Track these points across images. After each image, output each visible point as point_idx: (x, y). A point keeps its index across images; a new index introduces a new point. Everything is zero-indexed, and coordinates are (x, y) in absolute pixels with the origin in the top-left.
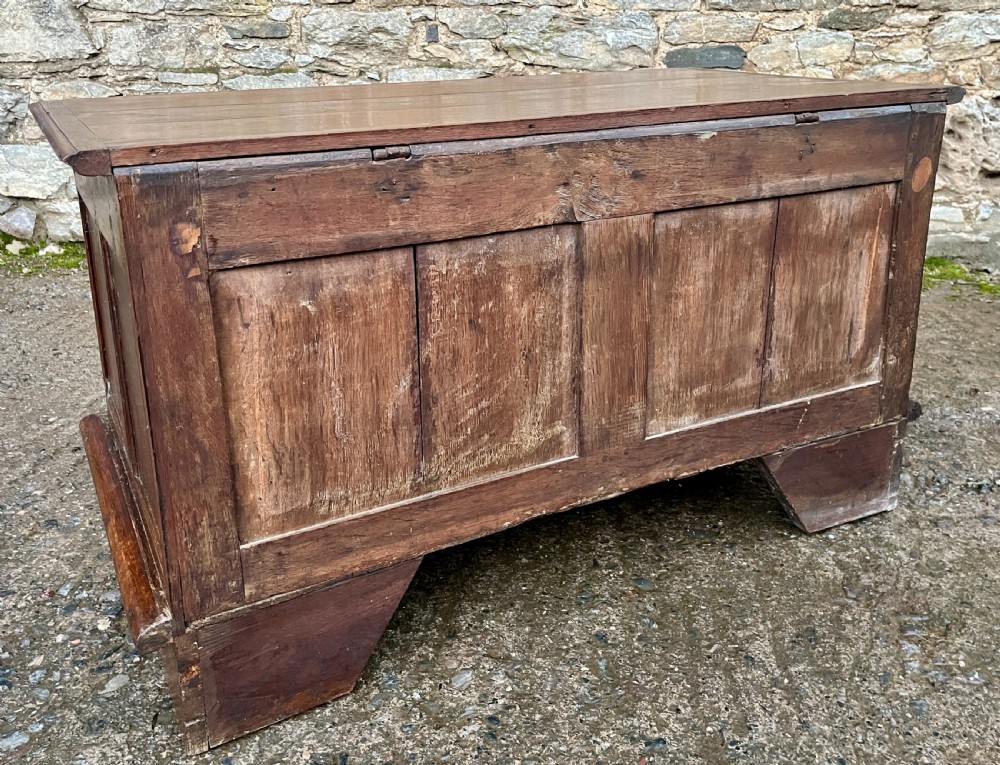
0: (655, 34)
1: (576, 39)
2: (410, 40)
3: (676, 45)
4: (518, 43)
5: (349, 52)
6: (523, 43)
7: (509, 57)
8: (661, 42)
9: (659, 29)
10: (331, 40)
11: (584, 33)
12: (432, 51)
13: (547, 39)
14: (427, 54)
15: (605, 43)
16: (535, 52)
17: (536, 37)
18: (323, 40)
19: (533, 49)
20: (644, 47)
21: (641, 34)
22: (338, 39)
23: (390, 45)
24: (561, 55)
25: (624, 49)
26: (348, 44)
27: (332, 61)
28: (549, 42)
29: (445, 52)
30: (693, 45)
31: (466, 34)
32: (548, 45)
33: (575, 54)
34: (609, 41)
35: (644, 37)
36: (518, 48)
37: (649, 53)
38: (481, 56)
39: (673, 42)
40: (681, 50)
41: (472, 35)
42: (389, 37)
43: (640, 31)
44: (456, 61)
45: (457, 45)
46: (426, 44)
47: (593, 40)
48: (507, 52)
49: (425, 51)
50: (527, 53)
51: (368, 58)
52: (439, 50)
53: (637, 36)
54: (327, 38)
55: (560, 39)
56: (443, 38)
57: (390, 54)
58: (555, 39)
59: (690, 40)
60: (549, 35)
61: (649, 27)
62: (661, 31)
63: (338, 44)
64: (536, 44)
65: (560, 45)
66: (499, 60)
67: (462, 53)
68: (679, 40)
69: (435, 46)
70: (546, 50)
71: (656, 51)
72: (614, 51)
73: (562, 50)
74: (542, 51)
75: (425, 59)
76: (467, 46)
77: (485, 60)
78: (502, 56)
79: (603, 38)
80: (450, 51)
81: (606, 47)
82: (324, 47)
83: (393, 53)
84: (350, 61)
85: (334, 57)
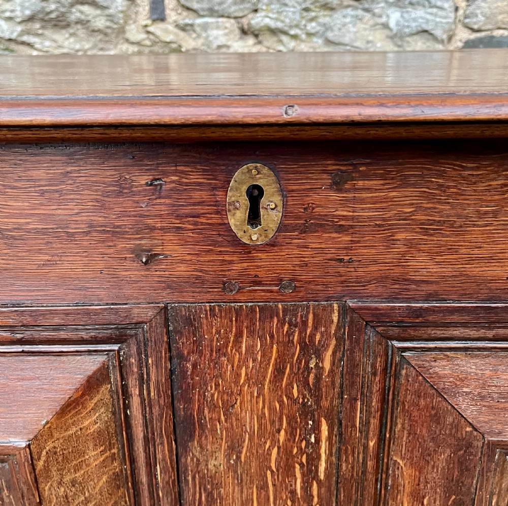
0: (452, 15)
1: (348, 20)
2: (127, 18)
3: (478, 31)
4: (273, 24)
5: (47, 32)
6: (279, 25)
7: (260, 43)
8: (460, 26)
9: (457, 9)
10: (18, 13)
11: (360, 13)
12: (158, 32)
13: (312, 20)
14: (151, 37)
15: (386, 26)
16: (295, 37)
17: (297, 17)
18: (8, 14)
19: (292, 32)
20: (438, 33)
21: (436, 15)
22: (28, 13)
23: (101, 23)
24: (329, 42)
25: (412, 35)
26: (42, 20)
27: (23, 43)
28: (314, 24)
29: (176, 34)
30: (501, 32)
31: (203, 10)
32: (312, 27)
33: (346, 40)
34: (392, 24)
35: (438, 20)
36: (273, 32)
37: (442, 42)
38: (222, 40)
39: (476, 27)
40: (485, 37)
41: (212, 12)
42: (98, 12)
43: (435, 10)
44: (190, 47)
45: (192, 25)
46: (149, 22)
47: (371, 22)
48: (256, 36)
49: (148, 32)
50: (284, 38)
51: (72, 40)
52: (166, 31)
53: (429, 17)
54: (12, 11)
55: (327, 20)
56: (172, 15)
57: (100, 37)
58: (321, 20)
59: (500, 25)
60: (313, 14)
61: (446, 5)
62: (461, 12)
63: (31, 19)
64: (297, 26)
65: (327, 28)
66: (248, 45)
67: (199, 36)
68: (485, 24)
69: (161, 25)
70: (309, 35)
71: (450, 38)
72: (397, 37)
73: (330, 35)
74: (304, 36)
75: (148, 43)
76: (205, 27)
77: (228, 47)
78: (251, 41)
79: (384, 19)
80: (182, 34)
81: (387, 32)
82: (10, 24)
83: (106, 34)
84: (47, 43)
85: (25, 38)
